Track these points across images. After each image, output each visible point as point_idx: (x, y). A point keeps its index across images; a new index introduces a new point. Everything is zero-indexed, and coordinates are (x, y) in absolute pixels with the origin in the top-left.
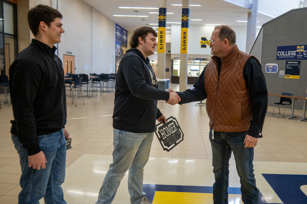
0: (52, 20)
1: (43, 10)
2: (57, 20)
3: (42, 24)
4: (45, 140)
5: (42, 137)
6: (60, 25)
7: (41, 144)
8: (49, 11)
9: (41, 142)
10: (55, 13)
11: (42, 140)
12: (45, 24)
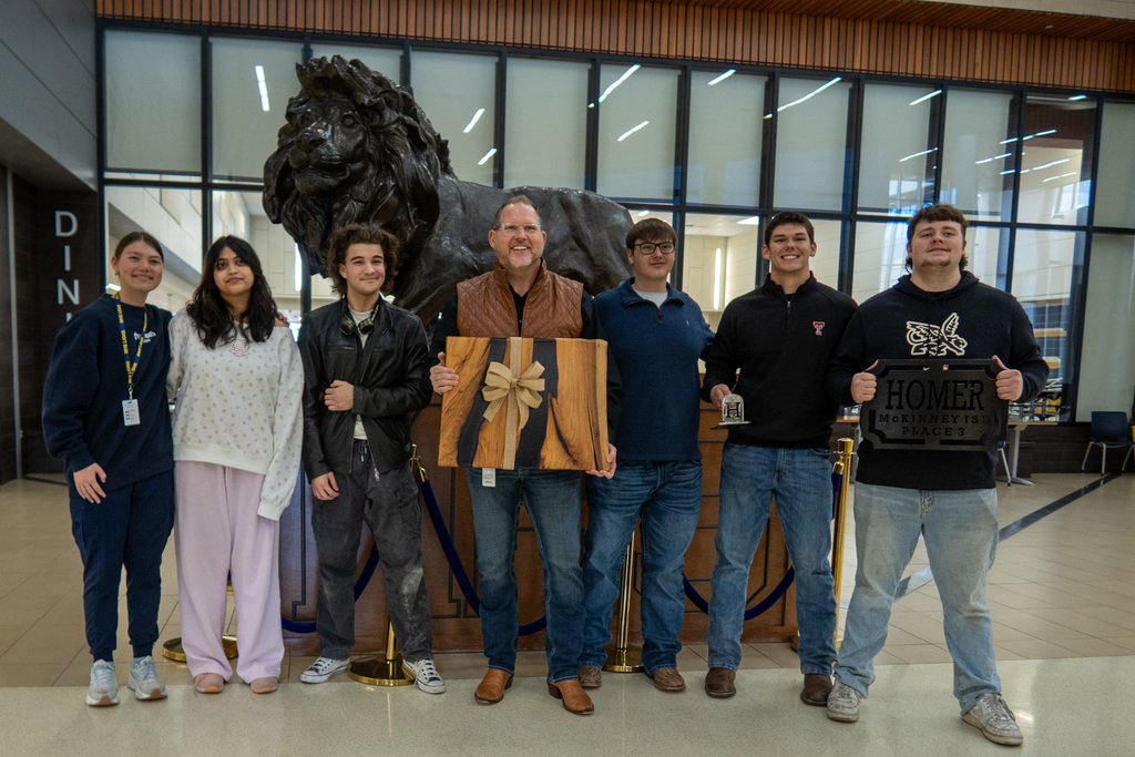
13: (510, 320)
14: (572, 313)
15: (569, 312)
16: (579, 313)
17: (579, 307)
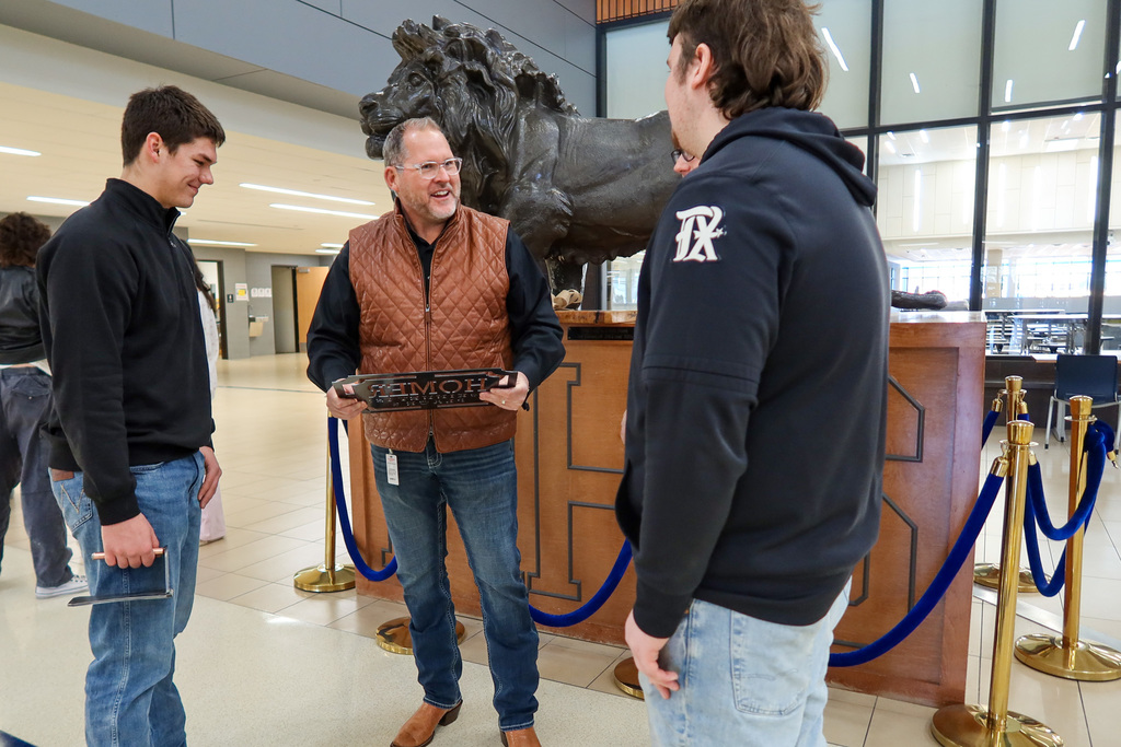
0: (187, 140)
1: (173, 103)
2: (201, 146)
3: (153, 138)
4: (155, 481)
5: (143, 470)
6: (204, 162)
7: (142, 489)
8: (188, 111)
9: (139, 483)
10: (203, 122)
11: (145, 477)
12: (161, 143)
13: (415, 279)
14: (494, 263)
15: (490, 263)
16: (502, 263)
17: (502, 255)
